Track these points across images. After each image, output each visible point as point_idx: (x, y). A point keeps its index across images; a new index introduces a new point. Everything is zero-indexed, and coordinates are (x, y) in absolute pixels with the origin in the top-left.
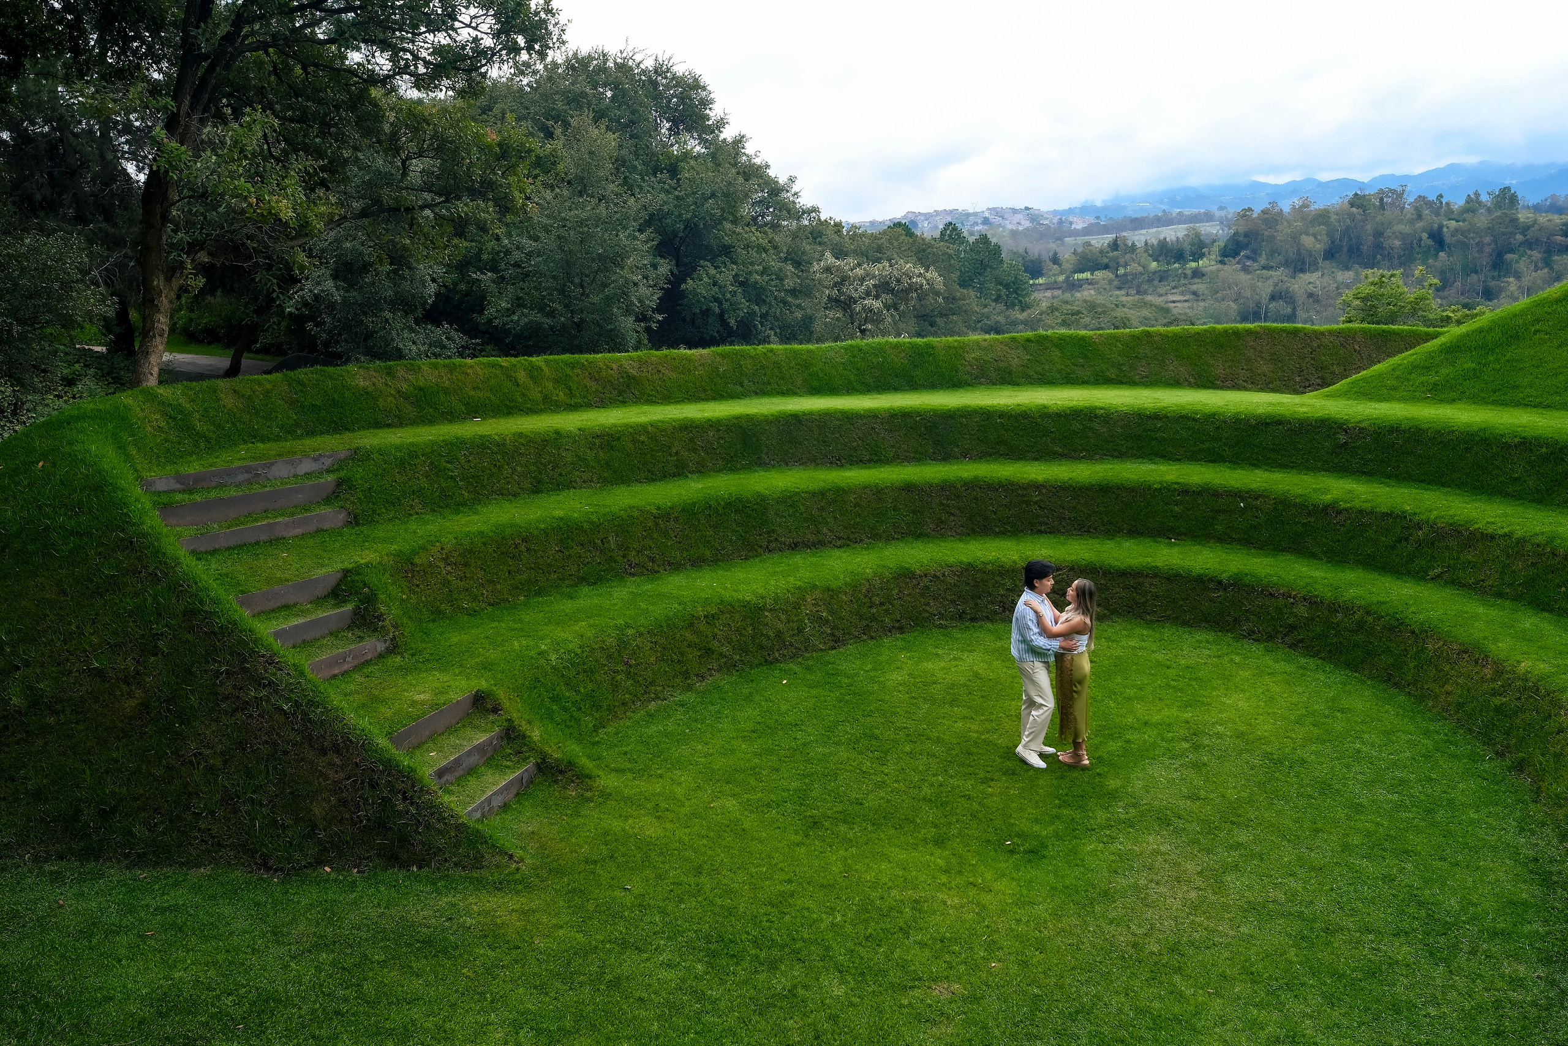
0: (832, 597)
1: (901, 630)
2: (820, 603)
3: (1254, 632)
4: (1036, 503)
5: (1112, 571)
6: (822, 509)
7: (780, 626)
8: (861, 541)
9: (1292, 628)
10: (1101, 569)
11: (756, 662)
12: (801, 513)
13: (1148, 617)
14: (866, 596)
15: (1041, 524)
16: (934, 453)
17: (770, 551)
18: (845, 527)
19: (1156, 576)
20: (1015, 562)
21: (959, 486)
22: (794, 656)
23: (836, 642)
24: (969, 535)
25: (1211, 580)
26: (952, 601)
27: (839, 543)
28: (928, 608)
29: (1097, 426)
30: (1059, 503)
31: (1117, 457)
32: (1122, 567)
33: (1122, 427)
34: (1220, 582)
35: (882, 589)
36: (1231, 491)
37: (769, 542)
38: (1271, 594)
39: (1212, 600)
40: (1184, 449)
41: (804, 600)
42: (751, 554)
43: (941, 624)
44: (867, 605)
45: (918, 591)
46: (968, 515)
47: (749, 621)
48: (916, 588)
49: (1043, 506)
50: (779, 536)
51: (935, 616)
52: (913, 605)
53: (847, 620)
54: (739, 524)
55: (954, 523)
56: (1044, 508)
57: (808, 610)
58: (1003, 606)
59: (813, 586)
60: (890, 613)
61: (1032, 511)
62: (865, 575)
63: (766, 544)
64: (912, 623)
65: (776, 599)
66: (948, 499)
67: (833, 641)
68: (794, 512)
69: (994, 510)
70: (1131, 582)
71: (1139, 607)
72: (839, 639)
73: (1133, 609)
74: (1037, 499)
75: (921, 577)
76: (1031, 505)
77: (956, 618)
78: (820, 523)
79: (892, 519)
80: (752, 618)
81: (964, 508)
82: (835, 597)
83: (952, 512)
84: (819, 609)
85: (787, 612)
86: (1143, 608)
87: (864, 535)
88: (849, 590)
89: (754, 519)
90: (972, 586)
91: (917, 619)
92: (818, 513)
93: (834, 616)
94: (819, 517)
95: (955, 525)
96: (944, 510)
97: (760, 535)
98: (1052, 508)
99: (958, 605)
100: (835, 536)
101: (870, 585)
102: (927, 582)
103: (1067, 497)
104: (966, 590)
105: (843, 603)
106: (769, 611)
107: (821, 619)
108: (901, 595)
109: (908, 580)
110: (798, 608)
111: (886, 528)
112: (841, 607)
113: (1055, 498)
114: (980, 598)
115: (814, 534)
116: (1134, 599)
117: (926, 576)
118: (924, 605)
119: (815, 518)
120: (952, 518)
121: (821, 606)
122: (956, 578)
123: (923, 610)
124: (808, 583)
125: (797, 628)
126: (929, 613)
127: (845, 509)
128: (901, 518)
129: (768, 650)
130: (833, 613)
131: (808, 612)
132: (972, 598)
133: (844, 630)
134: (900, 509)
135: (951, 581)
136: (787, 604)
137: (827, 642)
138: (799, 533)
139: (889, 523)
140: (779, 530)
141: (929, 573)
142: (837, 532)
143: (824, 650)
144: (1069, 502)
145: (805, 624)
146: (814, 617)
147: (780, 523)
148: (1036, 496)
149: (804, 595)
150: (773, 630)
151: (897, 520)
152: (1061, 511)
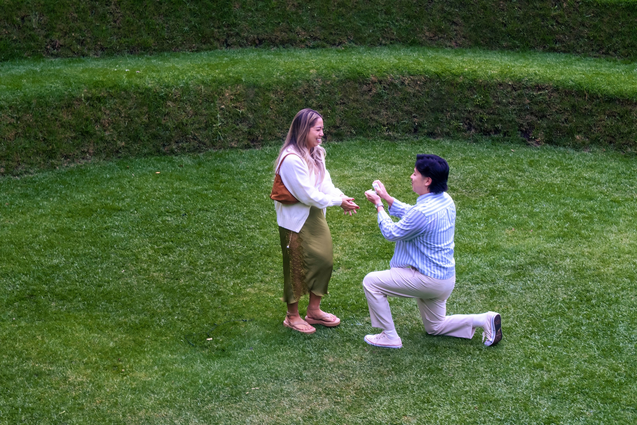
0: (257, 95)
1: (339, 137)
2: (241, 99)
4: (553, 18)
5: (600, 95)
7: (184, 118)
8: (340, 44)
10: (588, 92)
11: (146, 151)
12: (273, 9)
15: (556, 42)
17: (228, 45)
18: (324, 28)
23: (253, 141)
24: (470, 47)
26: (408, 113)
27: (312, 44)
28: (376, 117)
30: (580, 19)
32: (611, 92)
35: (323, 91)
37: (228, 36)
41: (221, 94)
42: (204, 46)
43: (389, 135)
45: (367, 97)
46: (472, 26)
47: (145, 109)
48: (367, 95)
49: (560, 22)
50: (242, 30)
51: (384, 126)
52: (358, 112)
53: (271, 120)
54: (194, 14)
55: (455, 33)
56: (562, 24)
57: (224, 104)
58: (469, 123)
59: (237, 81)
60: (328, 118)
61: (547, 27)
62: (307, 75)
63: (225, 37)
64: (353, 131)
65: (186, 90)
66: (451, 7)
67: (249, 139)
68: (264, 6)
69: (504, 21)
70: (619, 109)
71: (622, 137)
72: (257, 138)
73: (615, 139)
74: (555, 14)
75: (374, 83)
76: (547, 19)
77: (410, 130)
78: (293, 21)
79: (382, 22)
80: (149, 107)
81: (470, 17)
82: (261, 94)
83: (455, 20)
84: (238, 104)
85: (196, 104)
86: (625, 139)
87: (346, 38)
88: (281, 89)
89: (214, 10)
90: (435, 99)
91: (361, 128)
92: (294, 10)
93: (255, 114)
94: (293, 13)
95: (456, 35)
96: (445, 17)
97: (219, 28)
98: (571, 25)
99: (414, 117)
100: (310, 36)
101: (309, 86)
102: (380, 89)
103: (590, 14)
104: (427, 102)
105: (271, 102)
106: (173, 101)
107: (238, 115)
108: (346, 100)
109: (357, 85)
110: (212, 102)
111: (373, 31)
112: (267, 106)
113: (576, 14)
114: (442, 112)
115: (284, 32)
116: (618, 129)
117: (380, 82)
118: (373, 113)
119: (288, 14)
120: (454, 27)
121: (241, 102)
122: (417, 88)
123: (371, 118)
124: (233, 77)
125: (206, 122)
126: (377, 122)
127: (326, 8)
128: (393, 22)
129: (163, 140)
130: (255, 111)
131: (223, 107)
132: (433, 111)
133: (264, 129)
134: (393, 13)
135: (410, 90)
136: (197, 97)
137: (241, 140)
138: (267, 29)
139: (377, 27)
140: (243, 24)
141: (385, 80)
142: (312, 31)
143: (232, 147)
144: (591, 20)
145: (216, 119)
146: (229, 112)
147: (245, 17)
148: (555, 10)
149: (222, 89)
150: (174, 121)
151: (387, 25)
152: (581, 28)
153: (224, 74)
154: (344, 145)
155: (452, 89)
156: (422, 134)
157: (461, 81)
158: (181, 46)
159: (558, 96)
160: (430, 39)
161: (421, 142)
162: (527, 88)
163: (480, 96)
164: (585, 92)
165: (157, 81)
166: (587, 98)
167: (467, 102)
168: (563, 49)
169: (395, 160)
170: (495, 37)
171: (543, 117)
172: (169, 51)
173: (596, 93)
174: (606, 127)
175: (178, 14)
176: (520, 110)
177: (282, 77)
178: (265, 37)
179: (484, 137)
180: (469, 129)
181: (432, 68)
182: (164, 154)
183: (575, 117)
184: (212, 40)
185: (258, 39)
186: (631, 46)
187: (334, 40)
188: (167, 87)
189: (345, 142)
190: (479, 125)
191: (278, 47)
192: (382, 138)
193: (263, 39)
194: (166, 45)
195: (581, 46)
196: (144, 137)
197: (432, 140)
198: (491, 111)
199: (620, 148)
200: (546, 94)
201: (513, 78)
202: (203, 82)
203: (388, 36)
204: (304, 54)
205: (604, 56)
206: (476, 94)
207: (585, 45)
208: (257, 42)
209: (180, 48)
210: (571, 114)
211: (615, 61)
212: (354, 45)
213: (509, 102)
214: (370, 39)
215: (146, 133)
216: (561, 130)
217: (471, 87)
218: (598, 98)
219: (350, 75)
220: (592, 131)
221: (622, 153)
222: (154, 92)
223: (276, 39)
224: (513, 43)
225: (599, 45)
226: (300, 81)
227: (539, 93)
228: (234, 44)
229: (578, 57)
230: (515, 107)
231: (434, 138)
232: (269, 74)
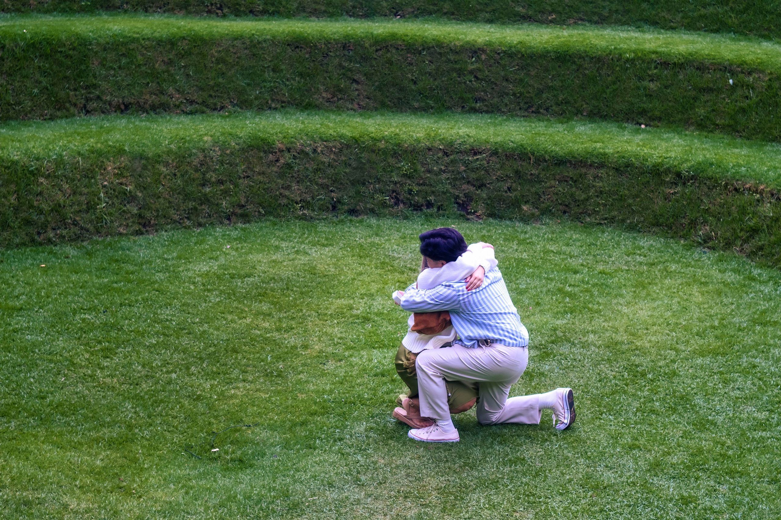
0: (145, 168)
1: (245, 218)
2: (126, 174)
3: (710, 238)
4: (471, 72)
5: (547, 157)
6: (170, 62)
7: (60, 198)
8: (222, 108)
9: (754, 231)
10: (533, 154)
11: (17, 240)
12: (139, 66)
13: (588, 219)
14: (197, 170)
15: (476, 100)
16: (354, 7)
17: (88, 112)
18: (202, 89)
19: (602, 165)
20: (418, 141)
21: (367, 45)
22: (76, 239)
23: (144, 226)
24: (376, 109)
25: (668, 171)
26: (323, 186)
27: (189, 108)
28: (287, 193)
30: (503, 74)
31: (596, 23)
32: (561, 153)
34: (678, 175)
35: (222, 163)
36: (720, 64)
37: (88, 100)
38: (736, 190)
39: (667, 198)
40: (681, 15)
41: (103, 167)
42: (59, 113)
43: (303, 214)
44: (198, 182)
45: (275, 169)
46: (377, 84)
47: (13, 187)
48: (273, 166)
49: (480, 77)
50: (103, 92)
51: (297, 203)
52: (266, 187)
53: (165, 199)
54: (45, 73)
55: (357, 93)
56: (482, 80)
57: (106, 180)
58: (396, 197)
59: (119, 151)
60: (231, 195)
61: (465, 83)
62: (201, 143)
63: (83, 101)
64: (261, 210)
65: (59, 162)
66: (351, 61)
67: (140, 224)
68: (128, 63)
69: (414, 78)
70: (571, 172)
71: (578, 205)
72: (150, 222)
73: (570, 208)
74: (473, 67)
75: (281, 151)
76: (464, 74)
77: (328, 208)
78: (165, 80)
79: (270, 82)
80: (17, 184)
81: (373, 74)
82: (149, 167)
83: (355, 78)
84: (124, 180)
85: (74, 180)
86: (582, 206)
87: (228, 101)
88: (173, 161)
89: (68, 68)
90: (354, 169)
91: (270, 206)
92: (164, 68)
93: (145, 192)
94: (164, 72)
95: (358, 95)
96: (344, 74)
97: (75, 90)
98: (493, 80)
99: (331, 191)
100: (186, 99)
101: (205, 157)
102: (290, 158)
103: (514, 66)
104: (345, 172)
105: (162, 177)
106: (46, 178)
107: (125, 194)
108: (250, 173)
109: (262, 154)
110: (92, 178)
111: (260, 93)
112: (158, 181)
113: (497, 67)
114: (364, 184)
115: (155, 94)
116: (572, 195)
117: (289, 150)
118: (282, 188)
119: (158, 73)
120: (355, 86)
121: (127, 177)
122: (332, 157)
123: (281, 194)
124: (115, 147)
125: (87, 203)
126: (288, 199)
127: (203, 64)
128: (283, 81)
129: (38, 227)
130: (145, 188)
131: (106, 183)
132: (353, 183)
133: (157, 211)
134: (282, 70)
135: (326, 160)
136: (74, 171)
137: (130, 224)
138: (133, 91)
139: (265, 87)
140: (104, 85)
141: (294, 147)
142: (188, 93)
143: (121, 234)
144: (516, 74)
145: (99, 199)
146: (114, 190)
147: (106, 77)
148: (472, 63)
149: (103, 162)
150: (49, 202)
151: (277, 84)
152: (504, 84)
153: (102, 143)
154: (253, 227)
155: (374, 156)
156: (343, 211)
157: (383, 146)
158: (30, 113)
159: (498, 160)
160: (328, 101)
161: (342, 221)
162: (461, 152)
163: (407, 164)
164: (530, 155)
165: (24, 152)
166: (532, 162)
167: (392, 172)
168: (485, 109)
169: (323, 241)
170: (404, 97)
171: (481, 186)
172: (16, 119)
173: (543, 155)
174: (557, 194)
175: (24, 72)
176: (455, 179)
177: (172, 146)
178: (132, 101)
179: (415, 212)
180: (397, 204)
181: (347, 132)
182: (41, 244)
183: (520, 184)
184: (68, 105)
185: (124, 104)
186: (566, 103)
187: (215, 104)
188: (38, 159)
189: (253, 224)
190: (408, 199)
191: (148, 113)
192: (296, 218)
193: (130, 103)
194: (11, 112)
195: (506, 105)
196: (14, 222)
197: (354, 218)
198: (421, 182)
199: (577, 218)
200: (484, 159)
201: (444, 142)
202: (79, 153)
203: (278, 97)
204: (185, 120)
205: (534, 115)
206: (402, 162)
207: (511, 103)
208: (123, 107)
209: (29, 115)
210: (515, 182)
211: (548, 120)
212: (239, 110)
213: (441, 169)
214: (257, 102)
215: (16, 218)
216: (504, 201)
217: (395, 153)
218: (546, 161)
219: (253, 142)
220: (542, 200)
221: (579, 224)
222: (22, 166)
223: (144, 103)
224: (426, 103)
225: (526, 103)
226: (194, 151)
227: (475, 158)
228: (95, 110)
229: (505, 117)
230: (449, 175)
231: (357, 216)
232: (157, 144)
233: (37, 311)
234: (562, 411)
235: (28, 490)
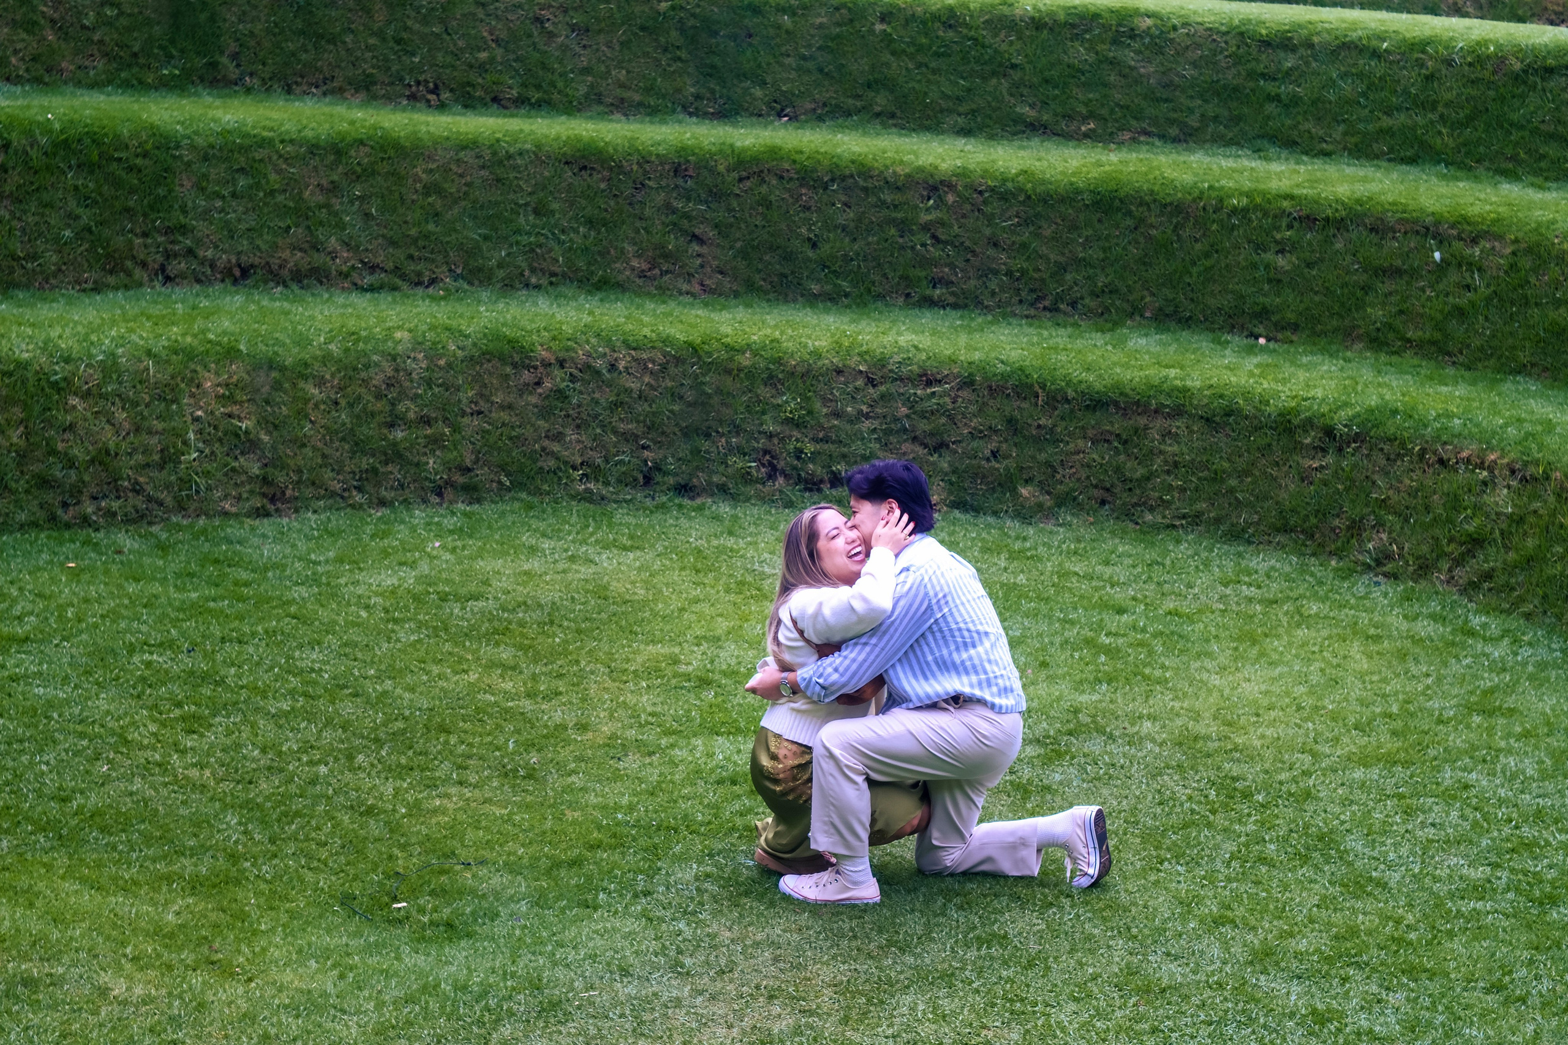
0: (277, 386)
1: (472, 493)
2: (240, 396)
3: (1389, 557)
4: (926, 227)
5: (1071, 393)
6: (334, 189)
7: (109, 438)
8: (433, 282)
9: (1476, 542)
10: (1043, 387)
11: (22, 517)
12: (272, 193)
13: (1149, 517)
14: (379, 396)
15: (935, 283)
16: (698, 97)
17: (168, 279)
18: (393, 243)
19: (1178, 412)
20: (817, 354)
21: (721, 168)
22: (137, 519)
23: (273, 500)
24: (737, 294)
25: (1308, 424)
26: (627, 437)
27: (367, 280)
28: (556, 447)
29: (1129, 57)
30: (988, 232)
31: (1176, 140)
32: (1098, 386)
33: (1194, 65)
34: (1329, 432)
35: (429, 383)
36: (1415, 221)
37: (168, 255)
38: (1442, 462)
39: (1304, 478)
40: (1341, 128)
41: (195, 382)
42: (111, 280)
43: (587, 490)
44: (379, 419)
45: (533, 399)
46: (739, 245)
47: (17, 412)
48: (531, 393)
49: (943, 237)
50: (199, 242)
51: (575, 468)
52: (514, 433)
53: (315, 449)
54: (86, 200)
55: (699, 261)
56: (946, 243)
57: (201, 408)
58: (770, 464)
59: (228, 352)
60: (445, 447)
61: (913, 248)
62: (390, 344)
63: (160, 258)
64: (504, 479)
65: (110, 368)
66: (689, 199)
67: (264, 495)
68: (251, 187)
69: (812, 236)
70: (1117, 425)
71: (1130, 490)
72: (284, 493)
73: (1114, 495)
74: (929, 217)
75: (547, 365)
76: (911, 231)
77: (635, 480)
78: (321, 223)
79: (529, 234)
80: (26, 407)
81: (731, 226)
82: (287, 385)
83: (697, 231)
84: (235, 409)
85: (138, 405)
86: (1138, 492)
87: (445, 268)
88: (333, 375)
89: (132, 191)
90: (690, 405)
91: (522, 472)
92: (321, 198)
93: (275, 434)
94: (320, 207)
95: (702, 266)
96: (675, 224)
97: (145, 235)
98: (967, 243)
99: (644, 447)
100: (362, 262)
101: (397, 370)
102: (563, 380)
103: (1010, 218)
104: (672, 411)
105: (311, 405)
106: (82, 398)
107: (237, 436)
108: (483, 405)
109: (508, 370)
110: (173, 402)
111: (508, 255)
112: (302, 415)
113: (978, 219)
114: (708, 436)
115: (301, 250)
116: (1118, 470)
117: (561, 363)
118: (547, 437)
119: (309, 208)
120: (696, 247)
121: (241, 403)
122: (647, 379)
123: (543, 449)
124: (219, 344)
125: (162, 451)
126: (558, 459)
127: (397, 195)
128: (553, 234)
129: (63, 493)
130: (276, 427)
131: (200, 413)
132: (687, 433)
133: (299, 471)
134: (553, 212)
135: (634, 385)
136: (139, 386)
137: (245, 496)
138: (259, 242)
139: (517, 243)
140: (202, 228)
141: (572, 359)
142: (367, 250)
143: (226, 514)
144: (1013, 232)
145: (185, 443)
146: (215, 428)
147: (207, 211)
148: (927, 210)
149: (195, 371)
150: (86, 444)
151: (542, 240)
152: (991, 252)
153: (195, 336)
154: (487, 511)
155: (729, 380)
156: (664, 488)
157: (747, 363)
158: (55, 277)
159: (973, 397)
160: (642, 275)
161: (662, 507)
162: (902, 380)
163: (794, 399)
164: (1037, 388)
165: (41, 344)
166: (1040, 402)
167: (764, 413)
168: (951, 300)
169: (625, 541)
170: (793, 273)
171: (940, 447)
172: (27, 287)
173: (1062, 389)
174: (1089, 466)
175: (46, 197)
176: (888, 432)
177: (332, 347)
178: (257, 261)
179: (807, 494)
180: (771, 476)
181: (678, 333)
182: (68, 526)
183: (1016, 445)
184: (129, 264)
185: (239, 266)
186: (1111, 292)
187: (419, 274)
188: (67, 360)
189: (486, 505)
190: (795, 468)
191: (286, 286)
192: (573, 497)
193: (252, 266)
194: (18, 272)
195: (993, 294)
196: (17, 481)
197: (686, 502)
198: (821, 435)
199: (1127, 514)
200: (945, 393)
201: (867, 357)
202: (149, 353)
203: (544, 265)
204: (361, 302)
205: (1048, 315)
206: (784, 394)
207: (1002, 290)
208: (237, 272)
209: (53, 281)
210: (1006, 440)
211: (1076, 325)
212: (466, 286)
213: (860, 412)
214: (501, 274)
215: (22, 472)
216: (984, 477)
217: (771, 377)
218: (1068, 401)
219: (491, 346)
220: (1058, 476)
221: (1131, 525)
222: (37, 373)
223: (280, 267)
224: (835, 285)
225: (1032, 291)
226: (375, 358)
227: (929, 391)
228: (182, 276)
229: (990, 318)
230: (876, 424)
231: (692, 498)
232: (303, 341)
233: (57, 646)
234: (1084, 851)
235: (31, 960)
